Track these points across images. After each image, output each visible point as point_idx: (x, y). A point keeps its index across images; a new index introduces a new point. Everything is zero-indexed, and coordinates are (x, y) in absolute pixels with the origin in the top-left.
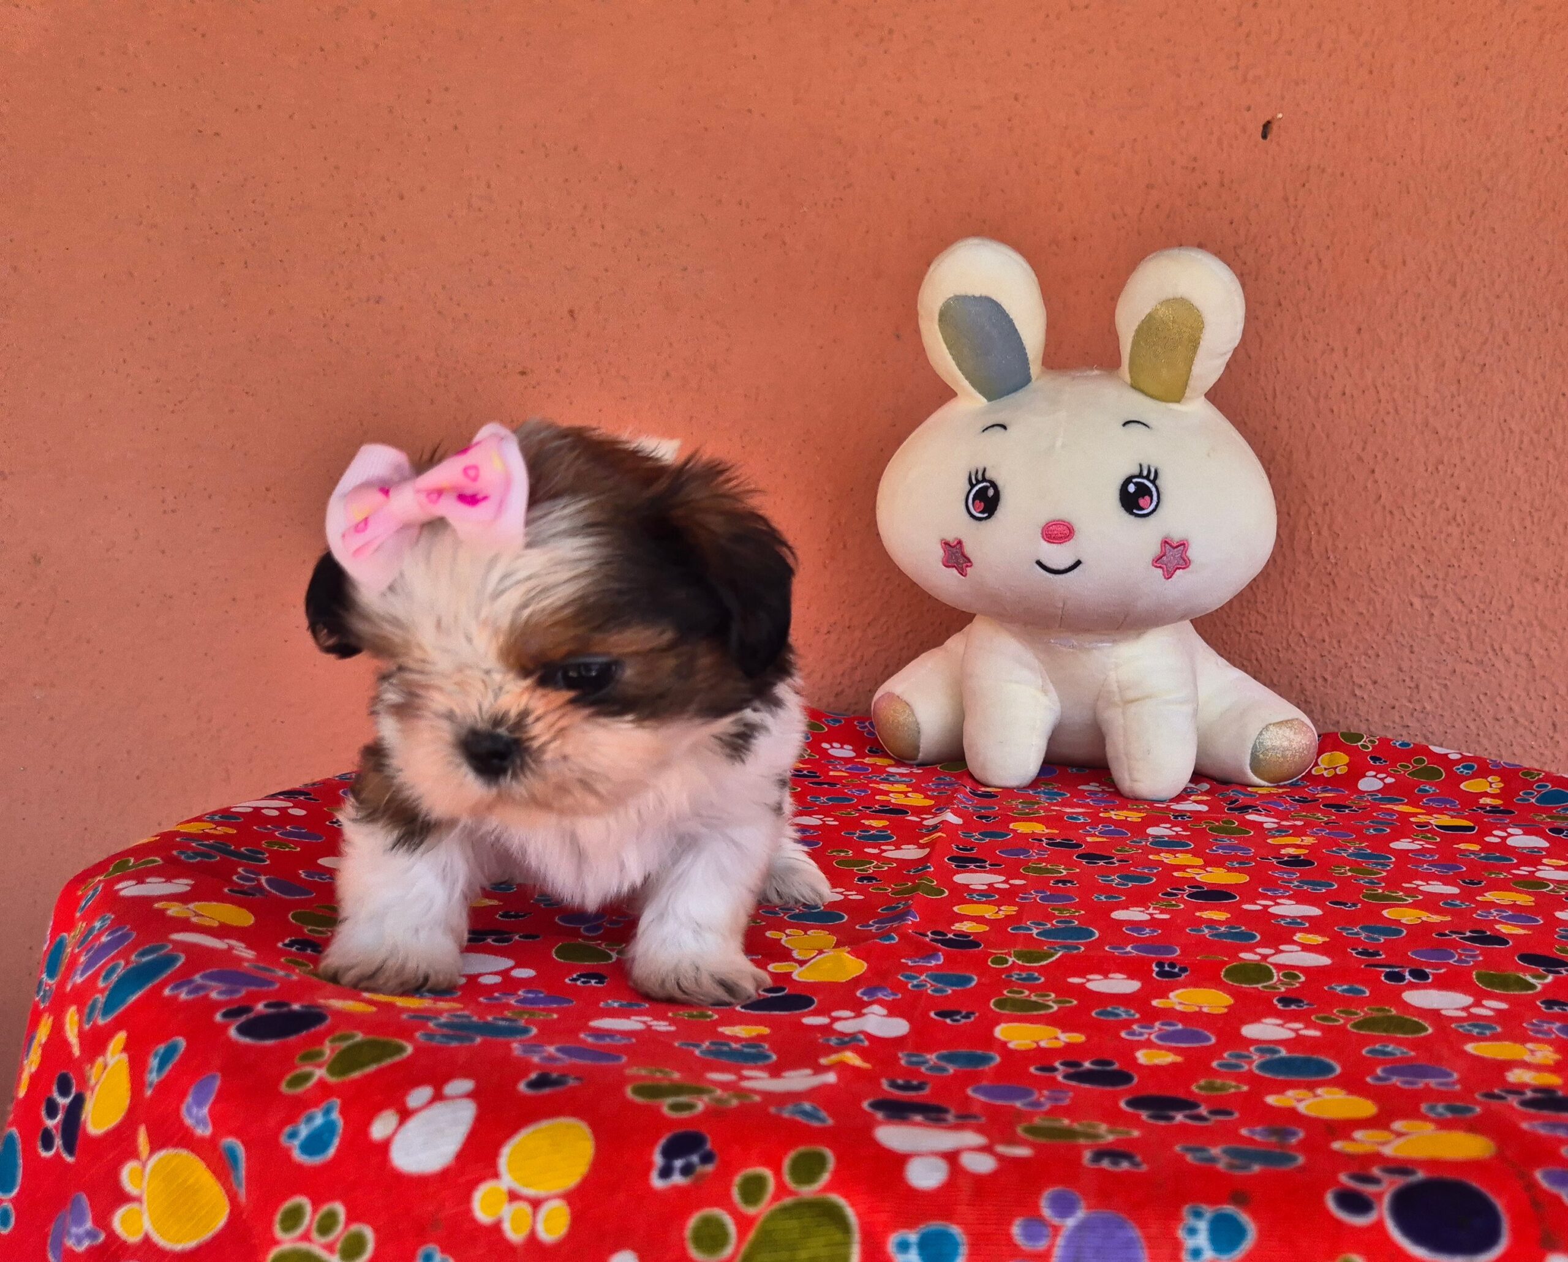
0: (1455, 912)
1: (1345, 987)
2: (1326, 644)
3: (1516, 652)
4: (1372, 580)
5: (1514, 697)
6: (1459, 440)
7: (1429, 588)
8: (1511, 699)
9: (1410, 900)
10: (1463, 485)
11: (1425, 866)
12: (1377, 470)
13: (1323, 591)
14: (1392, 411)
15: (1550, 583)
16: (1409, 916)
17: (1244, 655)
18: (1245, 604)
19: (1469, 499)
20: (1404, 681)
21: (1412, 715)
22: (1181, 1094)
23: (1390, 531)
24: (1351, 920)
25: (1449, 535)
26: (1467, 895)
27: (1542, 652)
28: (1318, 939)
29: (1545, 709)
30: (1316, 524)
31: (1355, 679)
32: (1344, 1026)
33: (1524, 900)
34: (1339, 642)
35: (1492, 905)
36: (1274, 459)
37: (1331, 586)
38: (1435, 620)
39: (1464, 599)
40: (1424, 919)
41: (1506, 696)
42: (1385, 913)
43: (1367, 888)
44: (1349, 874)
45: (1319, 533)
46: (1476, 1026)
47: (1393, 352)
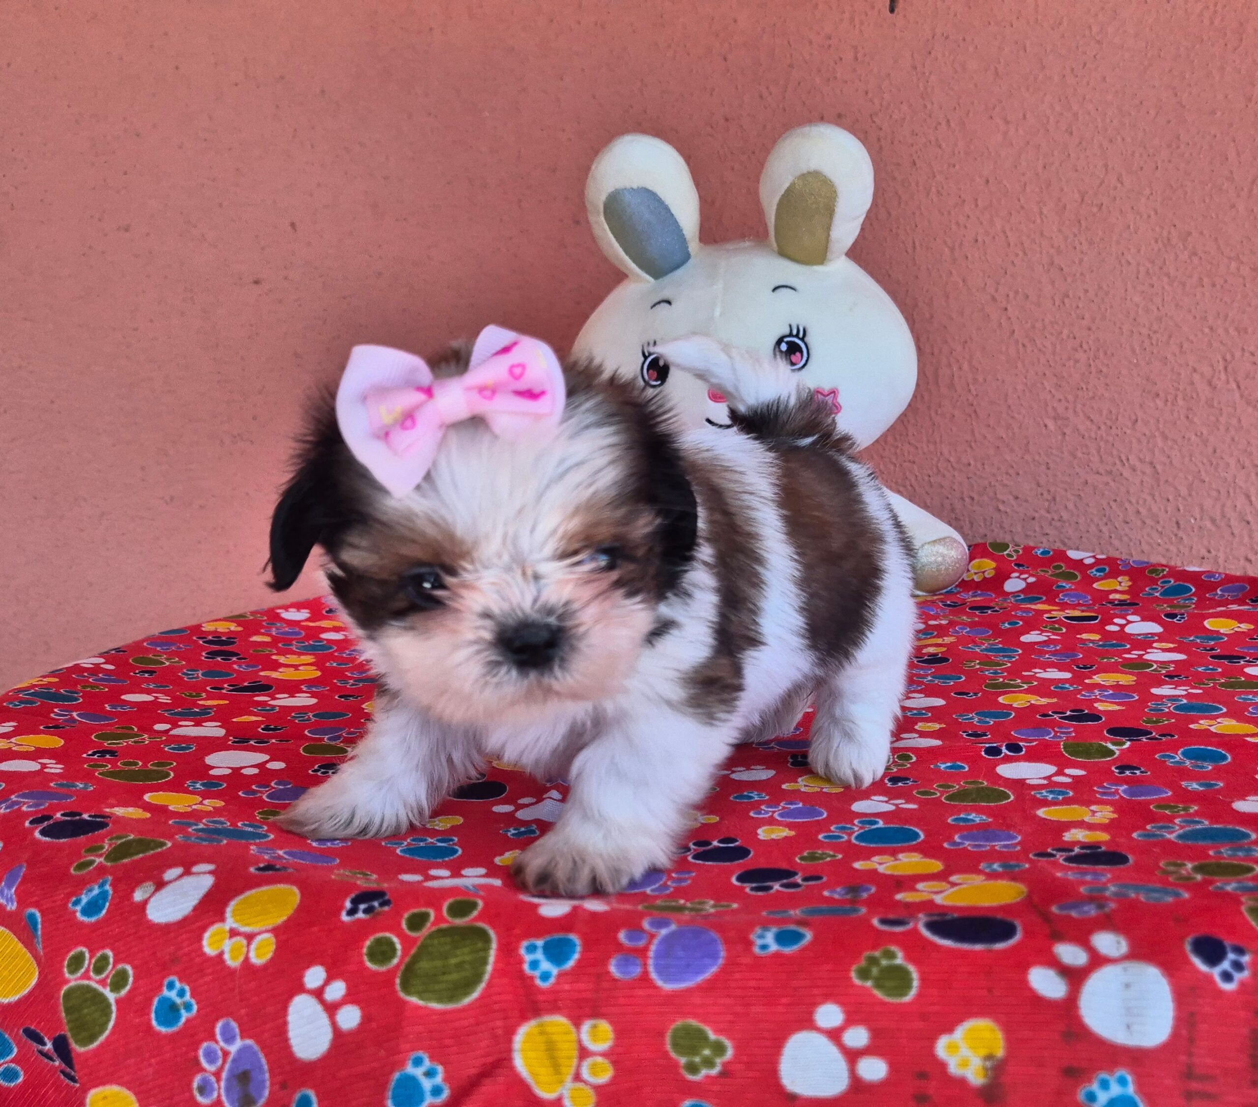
0: (1062, 695)
1: (949, 764)
2: (972, 467)
3: (1140, 460)
4: (1009, 407)
5: (1141, 502)
6: (1082, 274)
7: (1061, 410)
8: (1138, 503)
9: (1026, 686)
10: (1087, 316)
11: (1047, 656)
12: (1009, 308)
13: (966, 420)
14: (1021, 253)
15: (1170, 398)
16: (1020, 701)
17: (900, 481)
18: (898, 437)
19: (1094, 328)
20: (1042, 494)
21: (1051, 524)
22: (784, 865)
23: (1023, 362)
24: (970, 707)
25: (1077, 361)
26: (1078, 679)
27: (1164, 459)
28: (936, 726)
29: (1169, 509)
30: (958, 361)
31: (999, 496)
32: (939, 799)
33: (1126, 679)
34: (983, 464)
35: (1098, 686)
36: (916, 305)
37: (973, 415)
38: (1067, 437)
39: (1092, 417)
40: (1033, 702)
41: (1134, 501)
42: (1001, 699)
43: (990, 678)
44: (978, 667)
45: (960, 368)
46: (1051, 792)
47: (1019, 200)
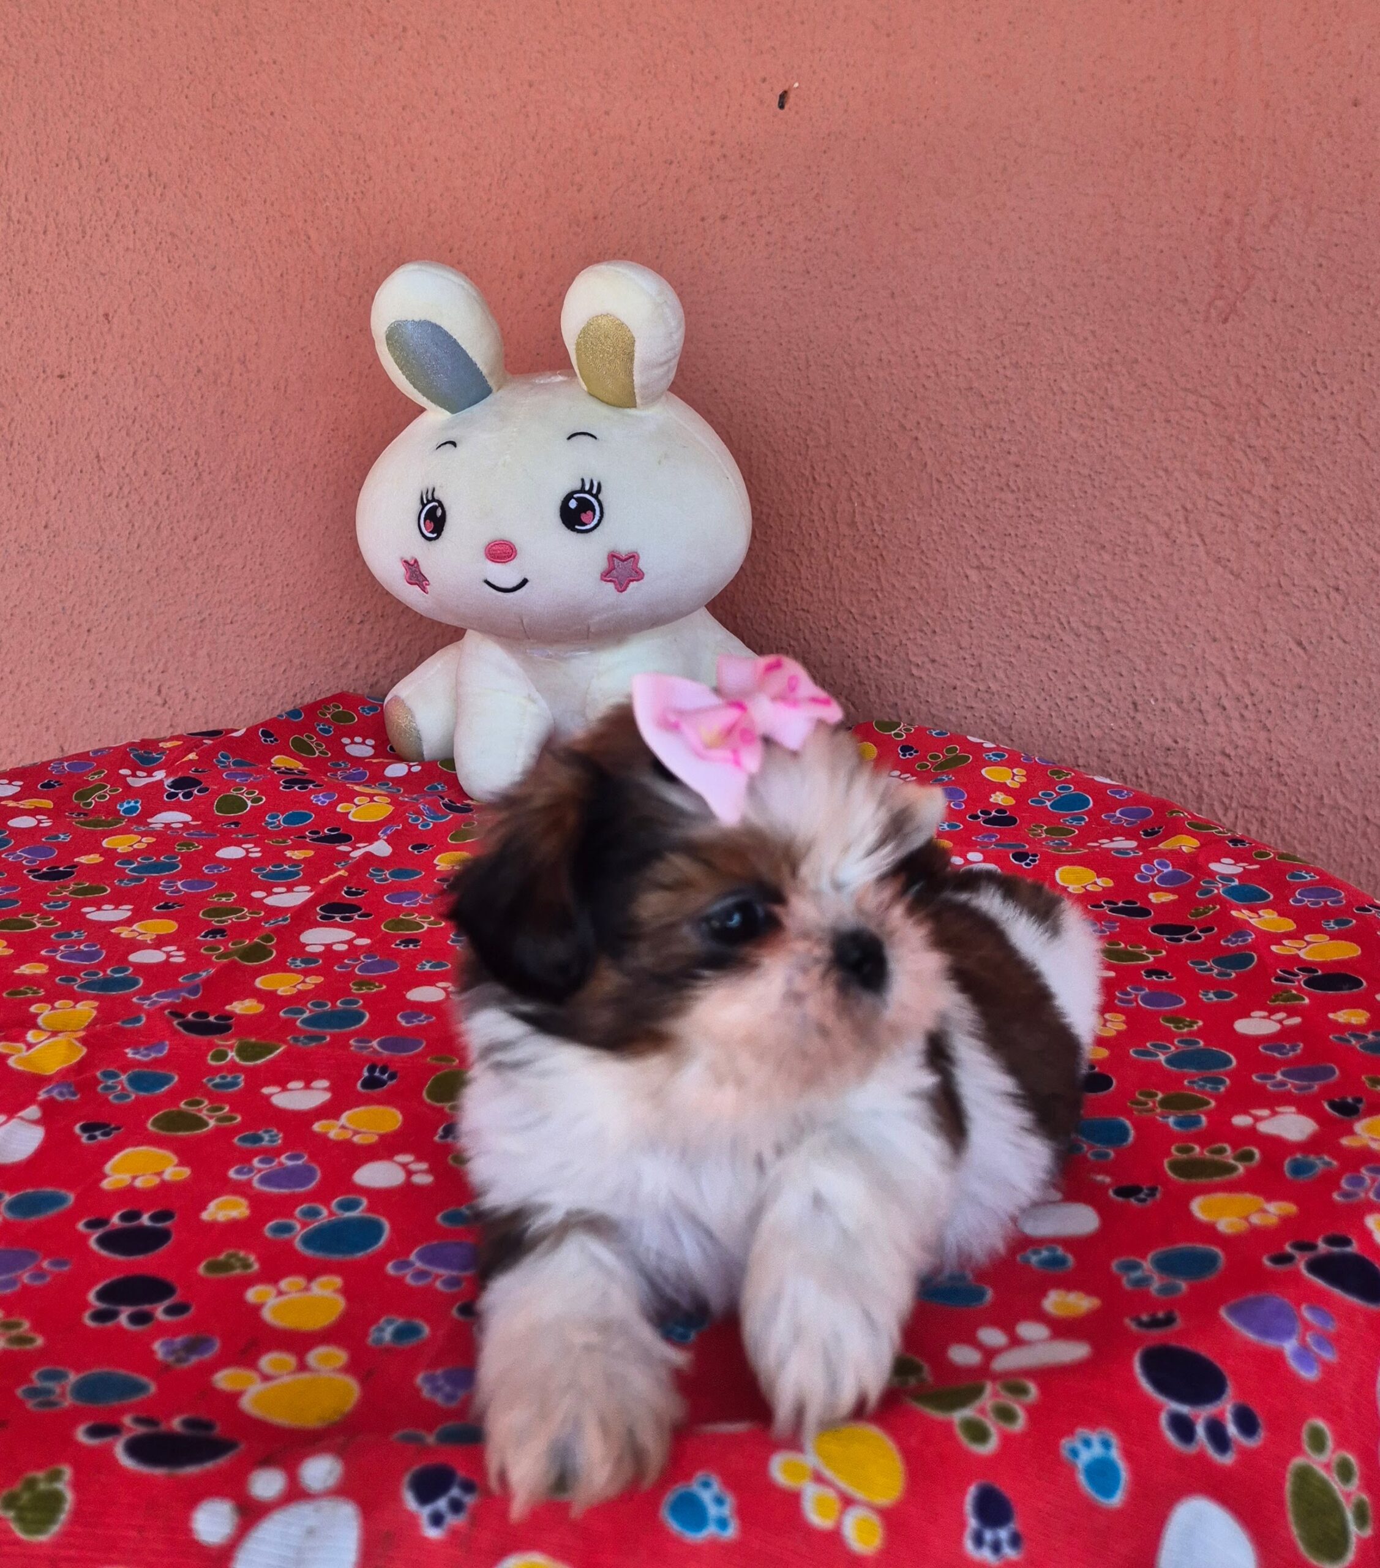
2: (878, 621)
3: (1085, 624)
4: (923, 552)
6: (1007, 402)
7: (986, 560)
8: (1084, 676)
10: (1014, 450)
12: (921, 438)
13: (870, 565)
15: (1119, 551)
18: (788, 580)
23: (938, 500)
